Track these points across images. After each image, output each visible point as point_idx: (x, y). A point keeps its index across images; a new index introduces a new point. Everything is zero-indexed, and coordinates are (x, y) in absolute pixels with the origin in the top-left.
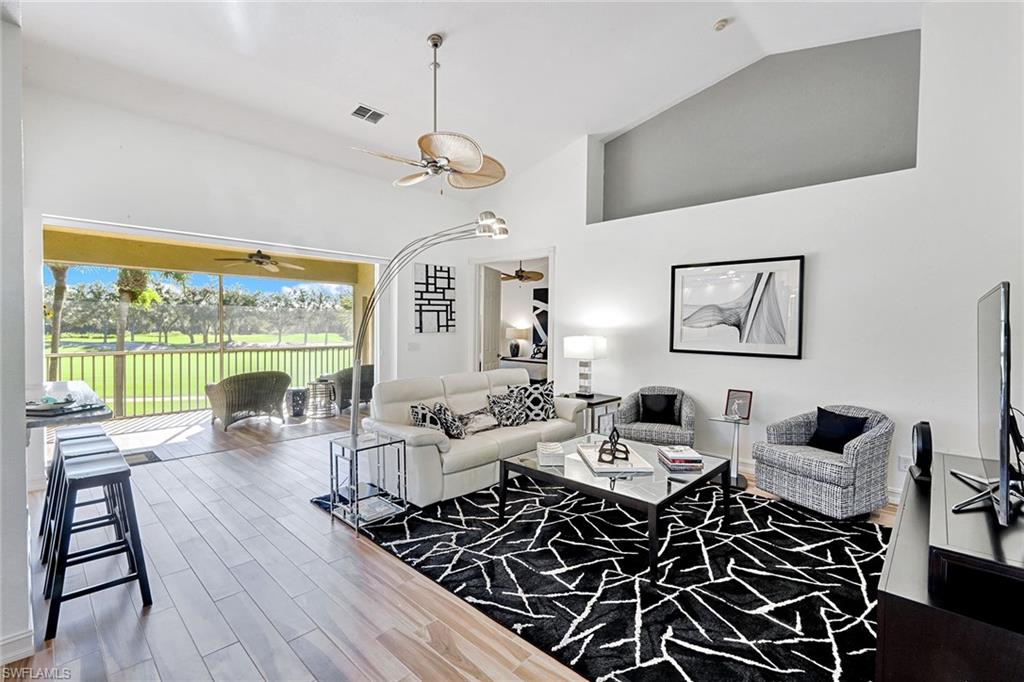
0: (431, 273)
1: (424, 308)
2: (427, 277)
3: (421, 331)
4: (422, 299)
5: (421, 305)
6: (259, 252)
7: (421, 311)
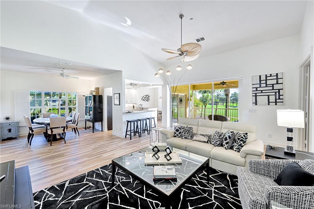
0: (263, 78)
1: (257, 94)
2: (260, 81)
3: (256, 104)
4: (257, 90)
5: (256, 94)
6: (223, 82)
7: (256, 96)
